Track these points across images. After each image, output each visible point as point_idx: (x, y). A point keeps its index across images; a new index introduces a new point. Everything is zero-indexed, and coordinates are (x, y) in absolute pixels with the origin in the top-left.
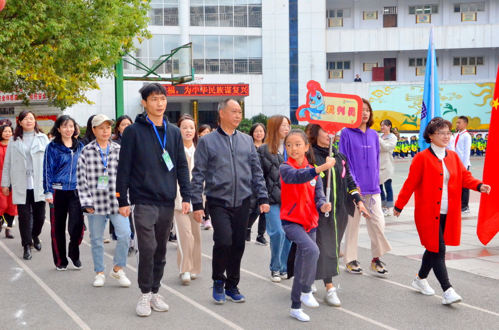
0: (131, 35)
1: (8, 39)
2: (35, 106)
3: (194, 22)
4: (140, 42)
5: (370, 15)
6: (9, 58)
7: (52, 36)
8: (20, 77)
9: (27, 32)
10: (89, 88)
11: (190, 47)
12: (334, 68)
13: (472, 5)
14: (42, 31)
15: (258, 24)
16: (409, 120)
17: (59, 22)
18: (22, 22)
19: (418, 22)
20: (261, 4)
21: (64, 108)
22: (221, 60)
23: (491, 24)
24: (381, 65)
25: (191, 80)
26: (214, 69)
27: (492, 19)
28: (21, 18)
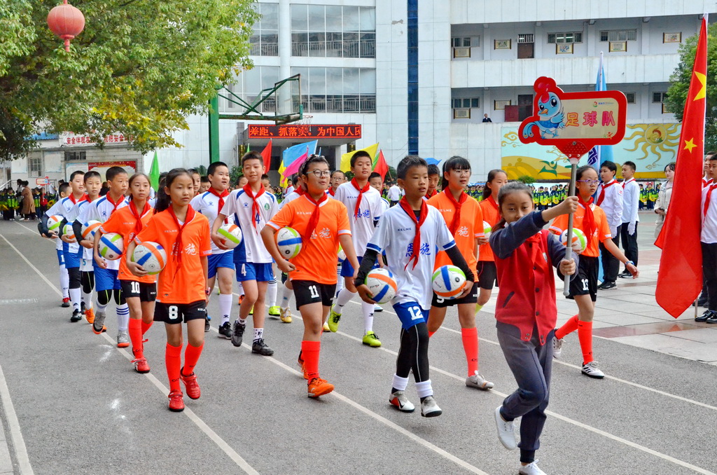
0: (230, 64)
1: (85, 68)
2: (111, 150)
3: (297, 52)
4: (237, 75)
5: (502, 44)
6: (87, 91)
7: (137, 65)
8: (94, 116)
9: (108, 60)
10: (179, 129)
11: (298, 79)
12: (460, 106)
13: (621, 33)
14: (126, 59)
15: (371, 54)
16: (548, 168)
17: (146, 47)
18: (102, 48)
19: (558, 52)
20: (375, 31)
21: (145, 152)
22: (328, 97)
23: (644, 55)
24: (515, 102)
25: (299, 119)
26: (319, 107)
27: (645, 49)
28: (100, 43)
